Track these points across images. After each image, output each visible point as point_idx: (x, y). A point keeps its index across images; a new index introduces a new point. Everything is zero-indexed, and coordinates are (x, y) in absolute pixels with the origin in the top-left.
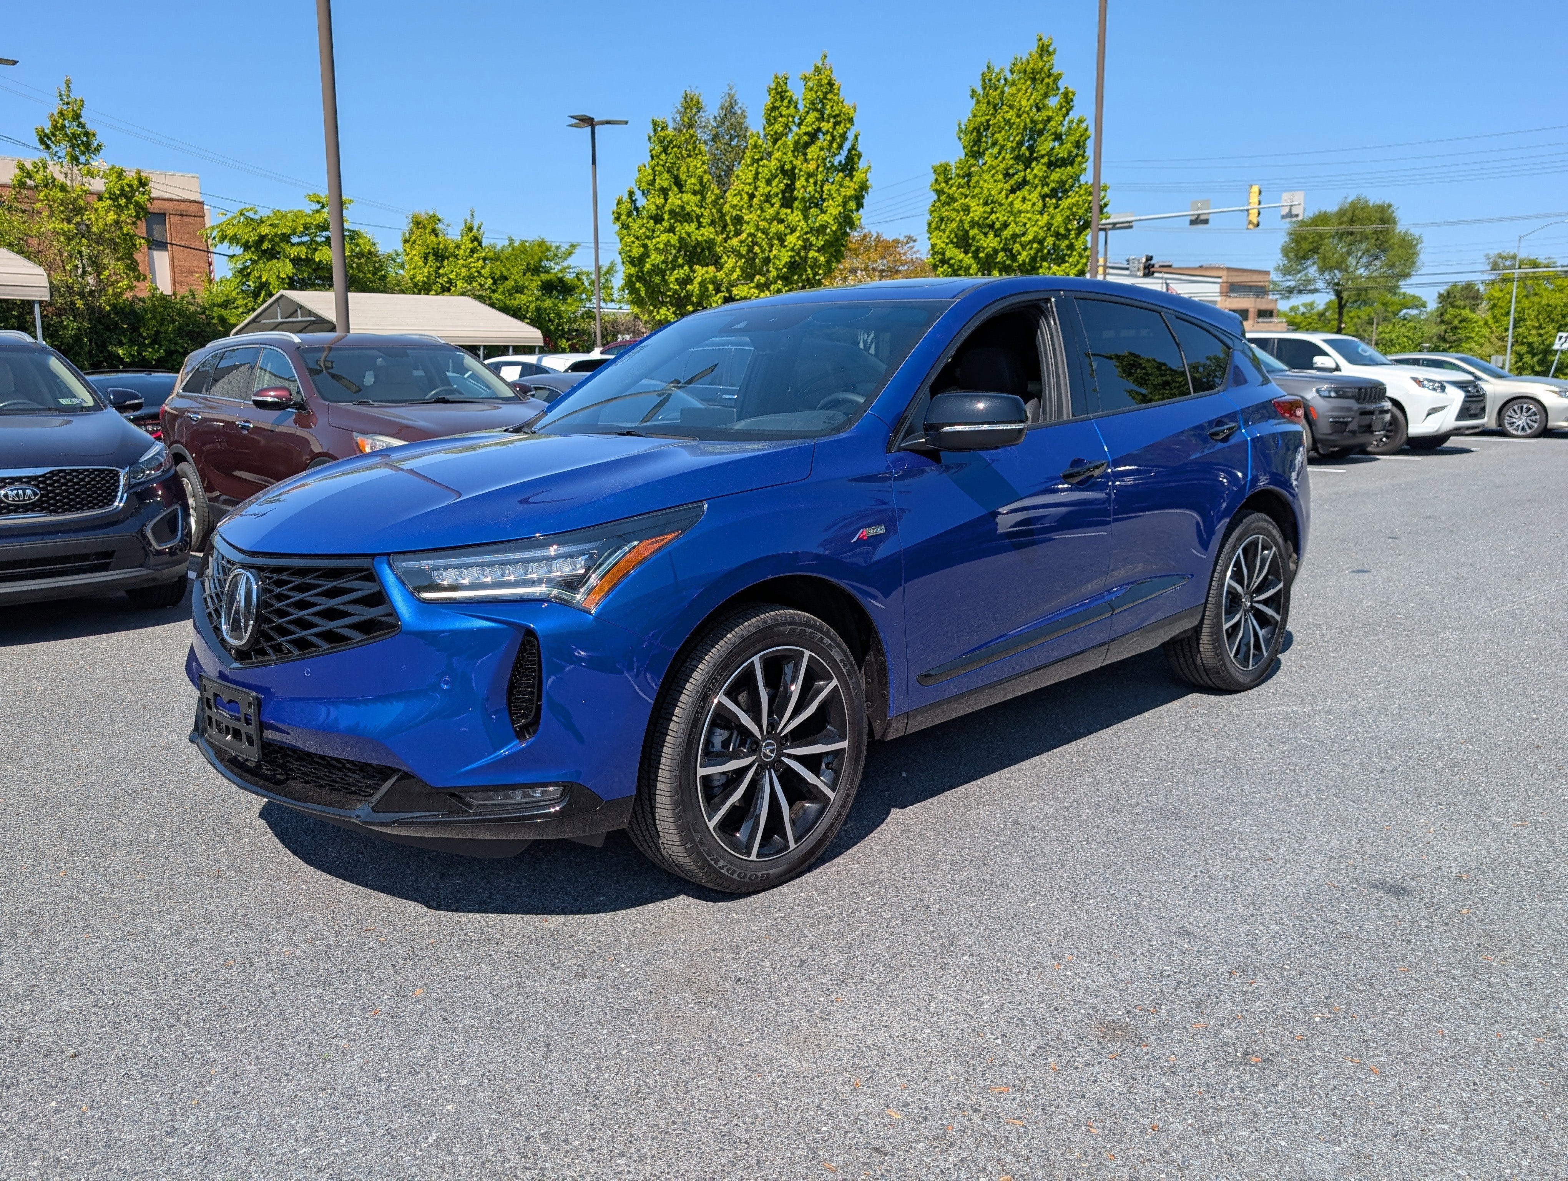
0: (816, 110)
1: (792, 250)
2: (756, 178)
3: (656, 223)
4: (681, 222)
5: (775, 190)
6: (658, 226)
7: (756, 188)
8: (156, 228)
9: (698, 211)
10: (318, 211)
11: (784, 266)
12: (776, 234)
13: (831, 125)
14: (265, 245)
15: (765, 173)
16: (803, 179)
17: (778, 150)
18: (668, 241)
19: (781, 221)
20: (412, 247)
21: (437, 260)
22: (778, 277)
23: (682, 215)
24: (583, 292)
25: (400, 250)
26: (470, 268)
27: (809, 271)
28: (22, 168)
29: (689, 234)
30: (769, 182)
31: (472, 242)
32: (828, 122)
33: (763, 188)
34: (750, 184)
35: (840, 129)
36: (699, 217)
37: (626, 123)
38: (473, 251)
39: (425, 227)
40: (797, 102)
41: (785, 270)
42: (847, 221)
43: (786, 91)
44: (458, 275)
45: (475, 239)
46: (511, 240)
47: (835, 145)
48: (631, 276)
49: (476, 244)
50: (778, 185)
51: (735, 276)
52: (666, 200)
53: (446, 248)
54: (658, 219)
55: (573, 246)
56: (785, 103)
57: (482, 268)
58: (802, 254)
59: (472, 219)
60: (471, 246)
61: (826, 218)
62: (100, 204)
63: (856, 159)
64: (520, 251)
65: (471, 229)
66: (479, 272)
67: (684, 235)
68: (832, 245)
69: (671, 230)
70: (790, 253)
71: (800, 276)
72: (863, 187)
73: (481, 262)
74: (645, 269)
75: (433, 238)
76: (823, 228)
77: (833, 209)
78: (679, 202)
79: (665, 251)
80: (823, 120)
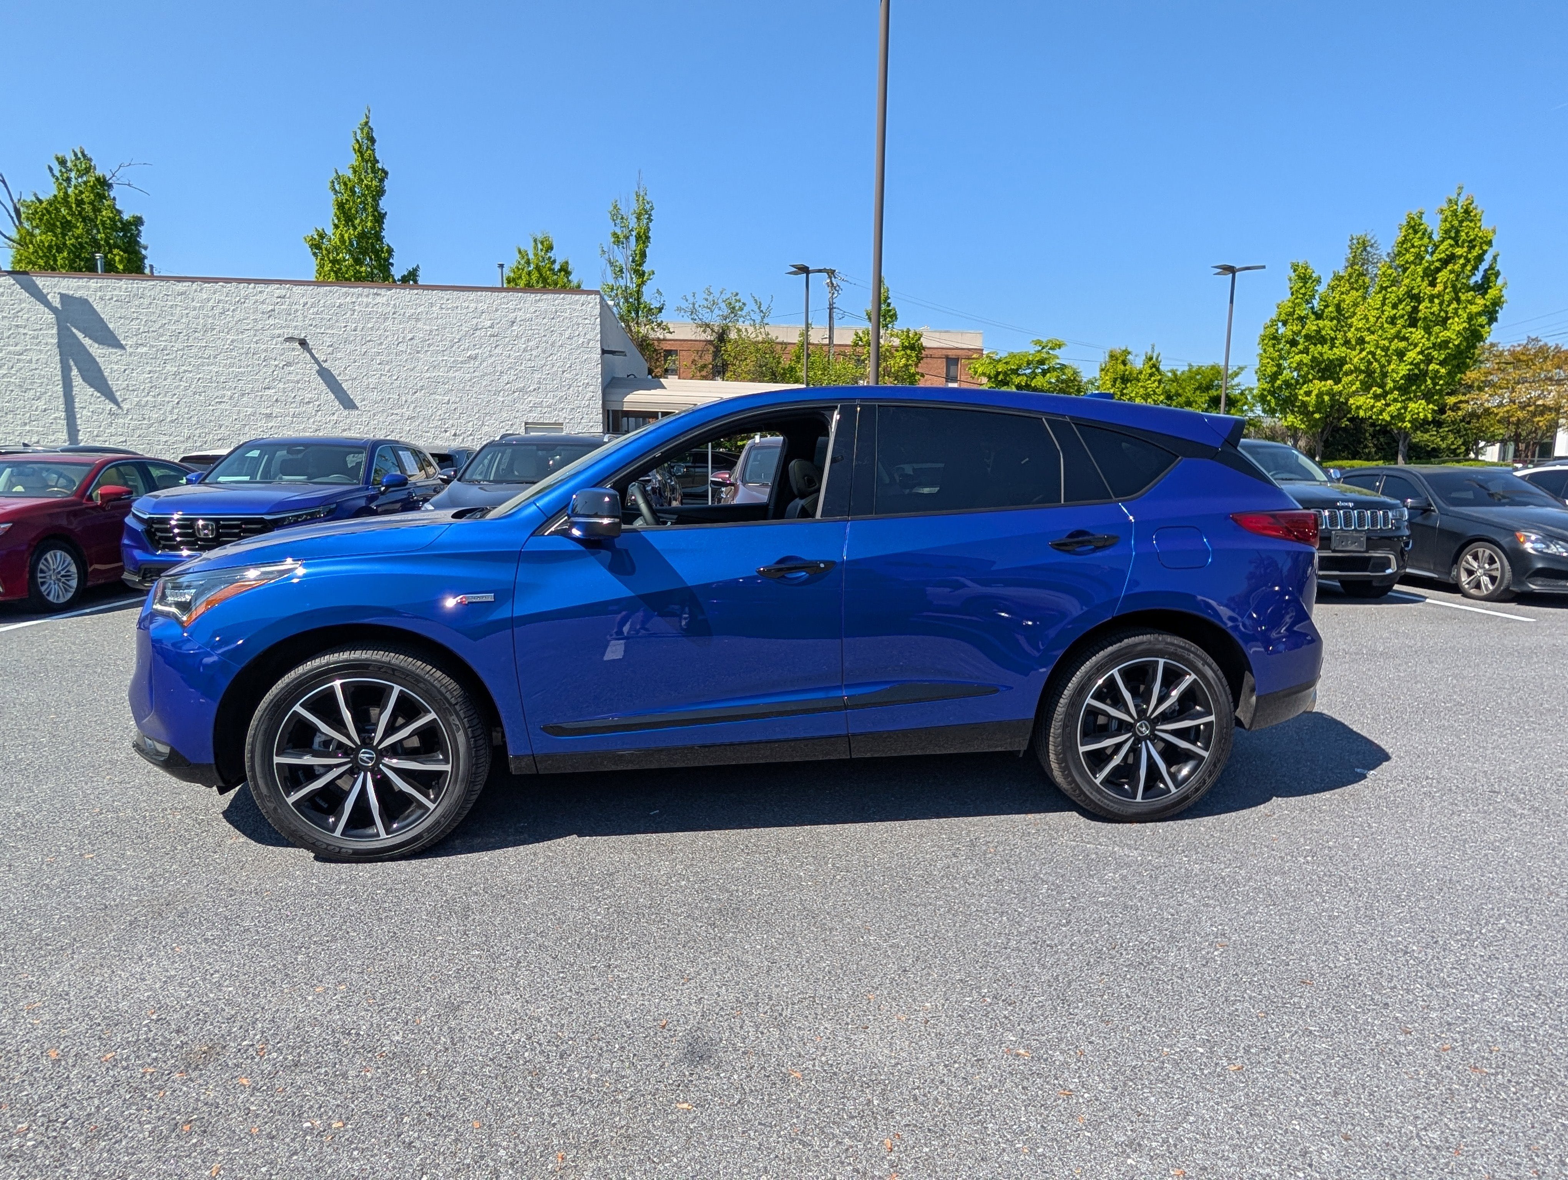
0: (1450, 238)
1: (1411, 364)
2: (1383, 304)
3: (1292, 346)
4: (1315, 345)
5: (1401, 312)
6: (1294, 349)
7: (1383, 312)
8: (952, 368)
9: (1333, 334)
10: (1039, 351)
11: (1401, 378)
12: (1395, 351)
13: (1465, 249)
14: (1000, 377)
15: (1393, 298)
16: (1427, 301)
17: (1407, 277)
18: (1301, 361)
19: (1405, 339)
20: (1106, 375)
21: (1123, 383)
22: (1395, 388)
23: (1318, 338)
24: (1245, 404)
25: (1098, 377)
26: (1147, 388)
27: (1429, 382)
28: (857, 334)
29: (1321, 354)
30: (1395, 306)
31: (1151, 368)
32: (1463, 247)
33: (1389, 311)
34: (1377, 309)
35: (1476, 252)
36: (1333, 339)
37: (1264, 267)
38: (1151, 375)
39: (1117, 359)
40: (1432, 233)
41: (1403, 381)
42: (1474, 336)
43: (1421, 224)
44: (1137, 393)
45: (1154, 366)
46: (1190, 365)
47: (1469, 268)
48: (1264, 390)
49: (1154, 369)
50: (1405, 308)
51: (1354, 388)
52: (1303, 327)
53: (1130, 373)
54: (1293, 343)
55: (1241, 369)
56: (1419, 235)
57: (1158, 387)
58: (1422, 366)
59: (1153, 352)
60: (1150, 371)
61: (1448, 334)
62: (897, 354)
63: (1493, 278)
64: (1194, 373)
65: (1151, 359)
66: (1154, 391)
67: (1316, 355)
68: (1455, 358)
69: (1306, 351)
70: (1408, 367)
71: (1419, 387)
72: (1497, 303)
73: (1156, 383)
74: (1276, 385)
75: (1122, 367)
76: (1445, 344)
77: (1457, 325)
78: (1315, 328)
79: (1298, 368)
80: (1458, 246)
